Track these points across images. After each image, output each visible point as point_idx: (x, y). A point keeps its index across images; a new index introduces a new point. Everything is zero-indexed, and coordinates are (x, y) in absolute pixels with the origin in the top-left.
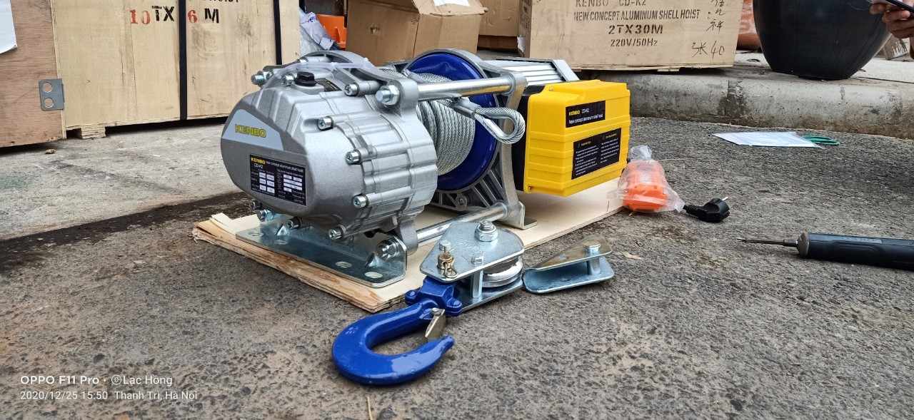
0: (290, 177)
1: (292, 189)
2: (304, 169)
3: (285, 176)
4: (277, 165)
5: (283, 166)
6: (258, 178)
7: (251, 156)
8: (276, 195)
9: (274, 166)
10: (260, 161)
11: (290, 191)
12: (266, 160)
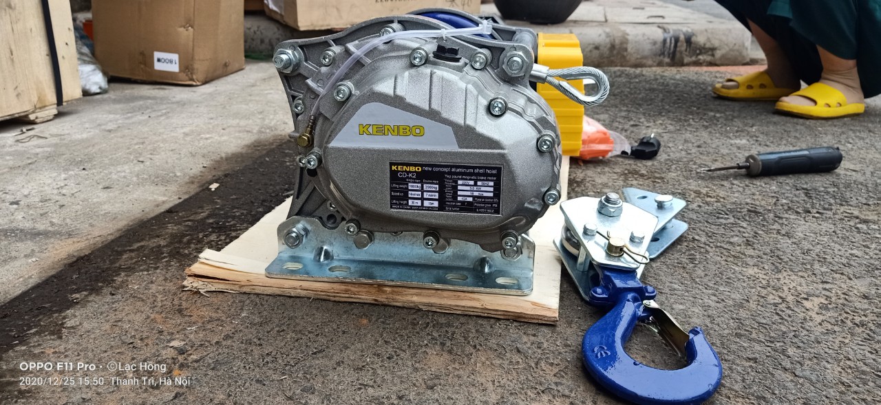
0: (472, 183)
1: (474, 197)
2: (499, 169)
3: (460, 182)
4: (446, 170)
5: (459, 170)
6: (406, 191)
7: (391, 164)
8: (441, 208)
9: (439, 172)
10: (412, 169)
11: (470, 199)
12: (421, 165)
